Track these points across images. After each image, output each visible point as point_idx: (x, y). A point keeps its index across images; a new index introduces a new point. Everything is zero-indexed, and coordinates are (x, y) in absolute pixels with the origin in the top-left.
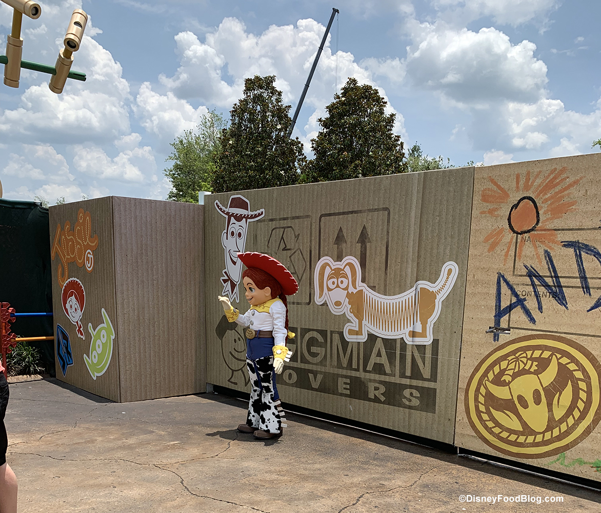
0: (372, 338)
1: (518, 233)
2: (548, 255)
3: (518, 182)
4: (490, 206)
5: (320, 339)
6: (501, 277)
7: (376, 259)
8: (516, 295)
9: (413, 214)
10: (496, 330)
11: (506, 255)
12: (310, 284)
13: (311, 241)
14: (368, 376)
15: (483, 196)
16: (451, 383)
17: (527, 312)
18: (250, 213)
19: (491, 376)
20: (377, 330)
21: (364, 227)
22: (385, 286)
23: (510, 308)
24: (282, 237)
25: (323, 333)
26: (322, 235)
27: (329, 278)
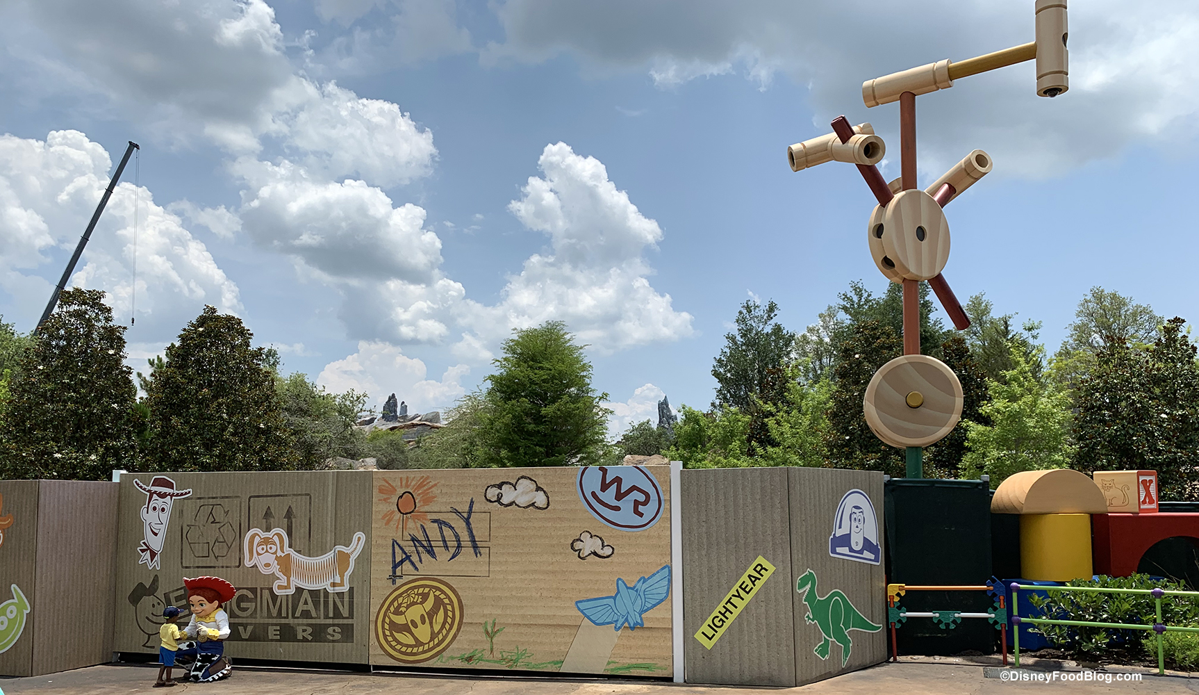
0: (299, 590)
1: (403, 514)
2: (422, 526)
3: (401, 483)
4: (385, 496)
5: (250, 595)
6: (394, 541)
7: (300, 530)
8: (405, 553)
9: (330, 499)
10: (393, 577)
11: (397, 527)
12: (240, 551)
13: (240, 516)
14: (296, 621)
15: (379, 490)
16: (364, 618)
17: (413, 564)
18: (176, 492)
19: (392, 609)
20: (304, 584)
21: (290, 507)
22: (309, 550)
23: (402, 562)
24: (211, 513)
25: (253, 590)
26: (251, 511)
27: (258, 545)
